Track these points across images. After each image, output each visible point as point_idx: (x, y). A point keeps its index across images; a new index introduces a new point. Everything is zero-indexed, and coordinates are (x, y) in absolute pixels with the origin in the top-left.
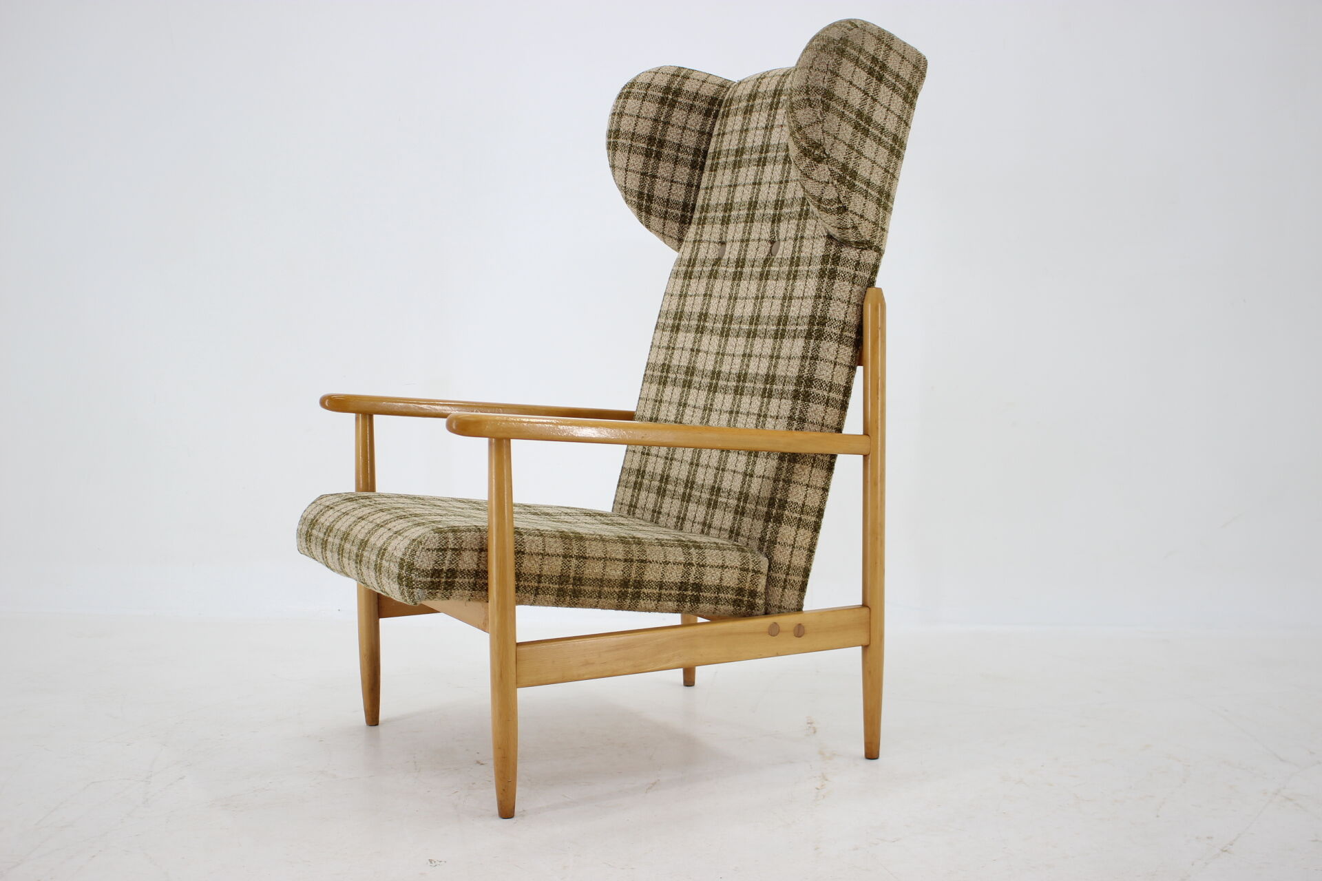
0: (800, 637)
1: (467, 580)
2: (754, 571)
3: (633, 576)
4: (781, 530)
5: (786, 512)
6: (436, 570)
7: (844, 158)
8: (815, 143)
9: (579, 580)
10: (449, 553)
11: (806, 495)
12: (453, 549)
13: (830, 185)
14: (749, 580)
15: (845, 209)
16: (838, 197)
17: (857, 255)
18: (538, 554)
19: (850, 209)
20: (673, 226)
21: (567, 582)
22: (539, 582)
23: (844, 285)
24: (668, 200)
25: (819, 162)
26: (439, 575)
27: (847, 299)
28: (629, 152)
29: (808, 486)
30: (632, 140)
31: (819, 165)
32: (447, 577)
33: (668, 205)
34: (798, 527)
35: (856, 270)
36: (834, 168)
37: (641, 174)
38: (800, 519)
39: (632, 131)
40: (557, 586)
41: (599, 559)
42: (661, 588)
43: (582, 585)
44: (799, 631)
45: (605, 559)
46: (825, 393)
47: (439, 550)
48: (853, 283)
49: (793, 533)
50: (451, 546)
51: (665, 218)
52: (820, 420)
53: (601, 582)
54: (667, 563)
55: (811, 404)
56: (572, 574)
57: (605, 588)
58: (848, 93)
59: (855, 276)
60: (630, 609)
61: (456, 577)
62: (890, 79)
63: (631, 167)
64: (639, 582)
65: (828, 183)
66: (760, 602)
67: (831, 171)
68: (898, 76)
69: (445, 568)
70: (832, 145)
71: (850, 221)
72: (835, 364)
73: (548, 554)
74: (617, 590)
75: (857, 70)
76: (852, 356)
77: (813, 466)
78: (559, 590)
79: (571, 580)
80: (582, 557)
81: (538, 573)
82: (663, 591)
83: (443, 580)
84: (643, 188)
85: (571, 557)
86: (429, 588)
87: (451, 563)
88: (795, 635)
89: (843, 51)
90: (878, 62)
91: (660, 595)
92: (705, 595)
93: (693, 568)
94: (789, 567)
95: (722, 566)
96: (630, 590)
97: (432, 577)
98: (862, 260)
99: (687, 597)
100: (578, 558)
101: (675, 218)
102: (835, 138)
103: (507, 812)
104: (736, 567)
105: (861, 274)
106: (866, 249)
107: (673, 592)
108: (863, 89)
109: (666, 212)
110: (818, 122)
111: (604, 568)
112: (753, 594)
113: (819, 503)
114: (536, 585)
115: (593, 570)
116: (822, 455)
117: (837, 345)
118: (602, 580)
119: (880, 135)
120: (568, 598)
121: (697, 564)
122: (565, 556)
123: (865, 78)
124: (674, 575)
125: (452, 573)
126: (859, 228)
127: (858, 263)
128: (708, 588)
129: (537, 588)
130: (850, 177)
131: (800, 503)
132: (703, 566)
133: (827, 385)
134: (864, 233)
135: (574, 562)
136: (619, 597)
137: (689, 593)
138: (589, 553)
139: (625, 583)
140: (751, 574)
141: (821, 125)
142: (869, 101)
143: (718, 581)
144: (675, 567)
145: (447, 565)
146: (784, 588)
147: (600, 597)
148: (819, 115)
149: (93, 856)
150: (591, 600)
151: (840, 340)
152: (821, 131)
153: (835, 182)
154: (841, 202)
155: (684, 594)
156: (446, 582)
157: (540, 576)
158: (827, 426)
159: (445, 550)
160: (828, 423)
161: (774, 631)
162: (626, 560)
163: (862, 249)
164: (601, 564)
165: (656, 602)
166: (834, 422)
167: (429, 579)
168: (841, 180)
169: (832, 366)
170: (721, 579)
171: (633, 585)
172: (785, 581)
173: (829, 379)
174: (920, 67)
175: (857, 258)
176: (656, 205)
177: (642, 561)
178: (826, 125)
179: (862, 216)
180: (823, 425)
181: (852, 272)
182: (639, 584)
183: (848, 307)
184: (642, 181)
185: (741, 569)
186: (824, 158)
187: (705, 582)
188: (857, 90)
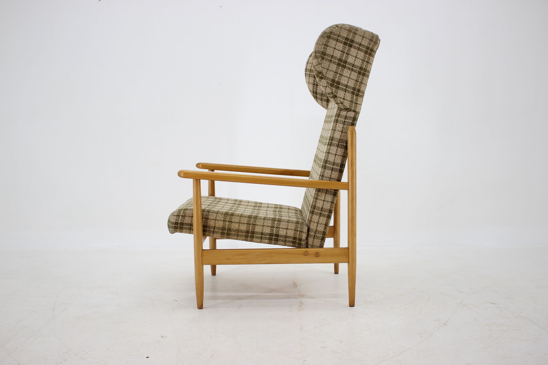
0: (317, 257)
1: (187, 227)
2: (300, 231)
3: (251, 229)
4: (313, 216)
5: (315, 210)
6: (176, 222)
7: (333, 77)
8: (319, 72)
9: (229, 229)
10: (181, 217)
11: (323, 204)
12: (182, 216)
13: (328, 87)
14: (298, 234)
15: (336, 96)
16: (332, 92)
17: (346, 114)
18: (214, 219)
19: (338, 96)
20: (325, 103)
21: (225, 230)
22: (214, 229)
23: (340, 125)
24: (322, 93)
25: (322, 79)
26: (178, 224)
27: (341, 130)
28: (309, 77)
29: (324, 201)
30: (310, 72)
31: (322, 80)
32: (180, 225)
33: (322, 95)
34: (320, 216)
35: (345, 119)
36: (328, 81)
37: (313, 85)
38: (321, 213)
39: (310, 69)
40: (221, 231)
41: (237, 223)
42: (262, 235)
43: (231, 231)
44: (317, 255)
45: (239, 223)
46: (331, 166)
47: (177, 216)
48: (344, 124)
49: (318, 218)
50: (181, 215)
51: (322, 100)
52: (329, 176)
53: (238, 231)
54: (264, 226)
55: (326, 170)
56: (227, 227)
57: (240, 233)
58: (333, 52)
59: (345, 122)
60: (250, 241)
61: (183, 225)
62: (356, 45)
63: (310, 82)
64: (253, 232)
65: (327, 87)
66: (303, 243)
67: (327, 82)
68: (361, 44)
69: (179, 222)
70: (326, 72)
71: (339, 101)
72: (336, 155)
73: (217, 220)
74: (244, 234)
75: (338, 43)
76: (344, 152)
77: (326, 193)
78: (222, 232)
79: (227, 230)
80: (230, 221)
81: (214, 226)
82: (263, 236)
83: (179, 226)
84: (314, 90)
85: (226, 221)
86: (174, 228)
87: (181, 220)
88: (315, 256)
89: (330, 37)
90: (349, 39)
91: (262, 237)
92: (280, 238)
93: (274, 228)
94: (316, 231)
95: (287, 229)
96: (249, 235)
97: (175, 225)
98: (348, 116)
99: (273, 239)
100: (229, 222)
101: (325, 100)
102: (327, 70)
103: (200, 307)
104: (293, 229)
105: (348, 121)
106: (349, 111)
107: (267, 237)
108: (341, 50)
109: (322, 98)
110: (319, 64)
111: (239, 226)
112: (300, 240)
113: (329, 207)
114: (213, 230)
115: (235, 226)
116: (330, 189)
117: (336, 148)
118: (238, 230)
119: (352, 67)
120: (225, 236)
121: (276, 227)
122: (224, 221)
123: (342, 46)
124: (267, 230)
125: (182, 224)
126: (344, 103)
127: (346, 116)
128: (282, 236)
129: (214, 231)
130: (336, 84)
131: (321, 207)
132: (279, 228)
133: (332, 163)
134: (346, 105)
135: (227, 223)
136: (245, 237)
137: (274, 237)
138: (233, 220)
139: (247, 232)
140: (298, 232)
141: (320, 65)
142: (345, 55)
143: (285, 234)
144: (267, 228)
145: (180, 221)
146: (314, 239)
147: (238, 236)
148: (320, 61)
149: (36, 338)
150: (234, 237)
151: (338, 146)
152: (321, 67)
153: (329, 86)
154: (334, 94)
155: (271, 238)
156: (180, 227)
157: (215, 227)
158: (333, 179)
159: (179, 216)
160: (333, 177)
161: (306, 254)
162: (247, 224)
163: (348, 111)
164: (238, 224)
165: (260, 240)
166: (336, 177)
167: (174, 225)
168: (332, 85)
169: (334, 156)
170: (287, 233)
171: (251, 233)
172: (314, 236)
173: (333, 161)
174: (374, 40)
175: (346, 115)
176: (318, 96)
177: (254, 225)
178: (322, 65)
179: (344, 99)
180: (330, 178)
181: (344, 120)
182: (253, 233)
183: (342, 133)
184: (313, 87)
185: (295, 230)
186: (323, 77)
187: (280, 234)
188: (338, 51)
